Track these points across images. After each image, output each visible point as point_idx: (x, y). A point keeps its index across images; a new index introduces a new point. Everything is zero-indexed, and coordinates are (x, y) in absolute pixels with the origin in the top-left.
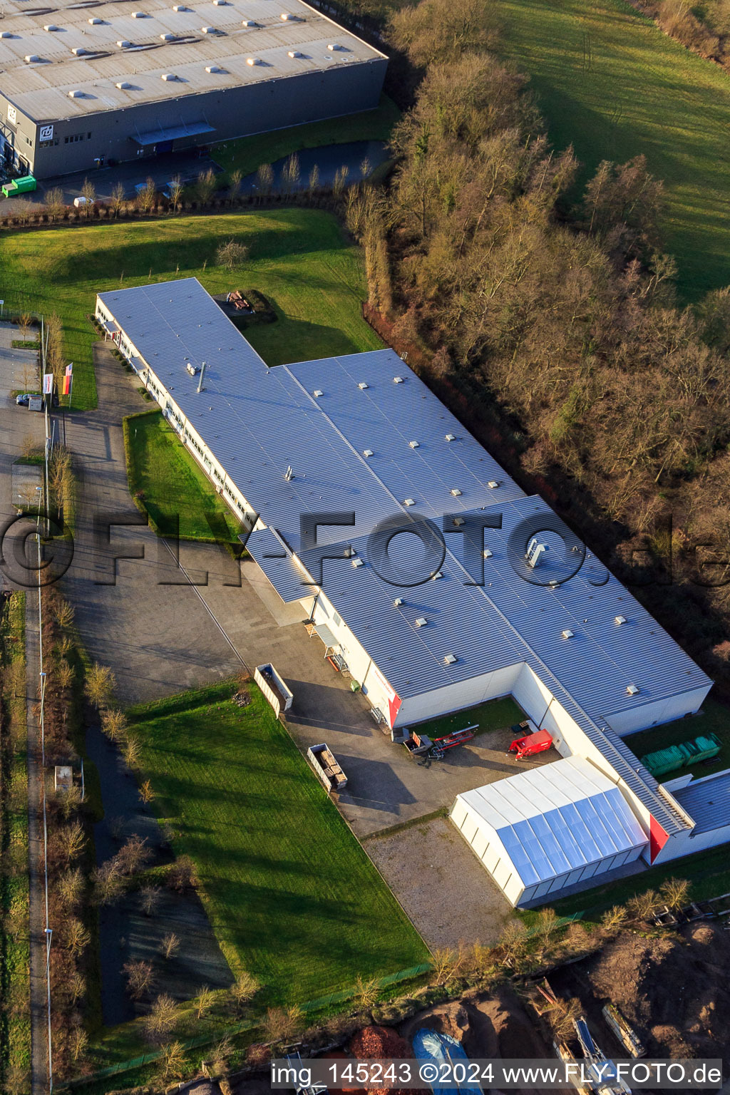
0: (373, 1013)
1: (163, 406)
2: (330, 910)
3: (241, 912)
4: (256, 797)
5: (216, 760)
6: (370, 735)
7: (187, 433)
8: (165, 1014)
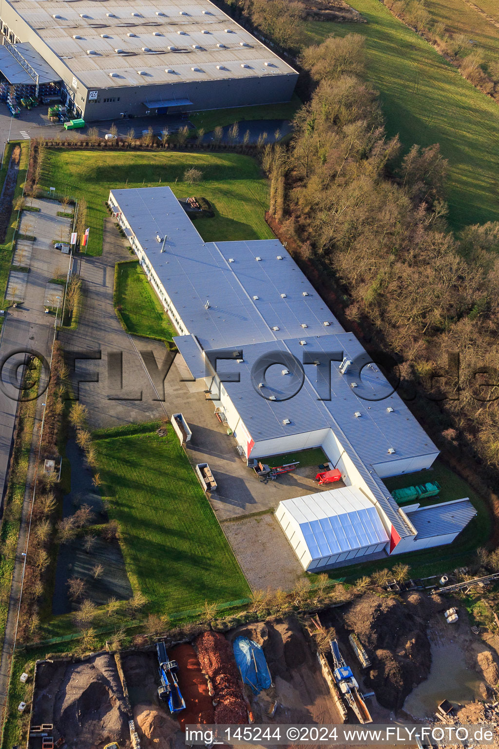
0: (212, 624)
1: (140, 259)
2: (196, 561)
3: (144, 557)
4: (161, 490)
5: (142, 466)
6: (234, 461)
7: (152, 275)
8: (88, 611)
